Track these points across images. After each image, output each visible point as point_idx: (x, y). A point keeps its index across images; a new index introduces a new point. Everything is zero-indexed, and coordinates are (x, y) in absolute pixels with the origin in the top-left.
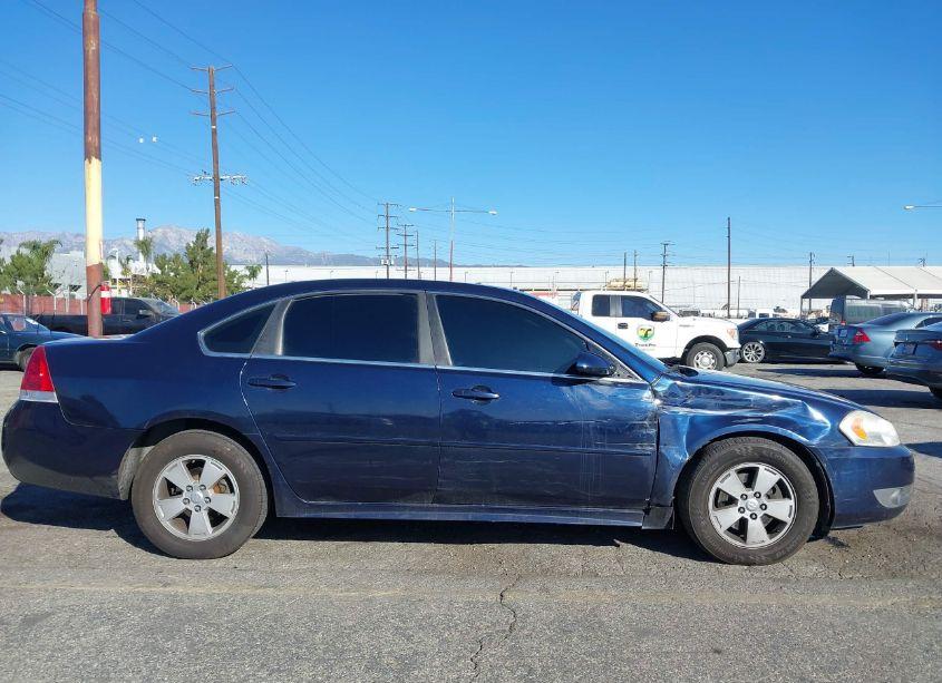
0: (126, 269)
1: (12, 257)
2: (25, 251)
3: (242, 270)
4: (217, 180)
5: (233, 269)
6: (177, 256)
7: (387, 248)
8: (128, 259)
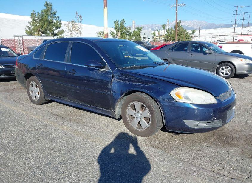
0: (159, 33)
1: (133, 31)
2: (136, 30)
3: (190, 32)
4: (177, 6)
5: (187, 31)
6: (172, 29)
7: (235, 21)
8: (160, 30)
